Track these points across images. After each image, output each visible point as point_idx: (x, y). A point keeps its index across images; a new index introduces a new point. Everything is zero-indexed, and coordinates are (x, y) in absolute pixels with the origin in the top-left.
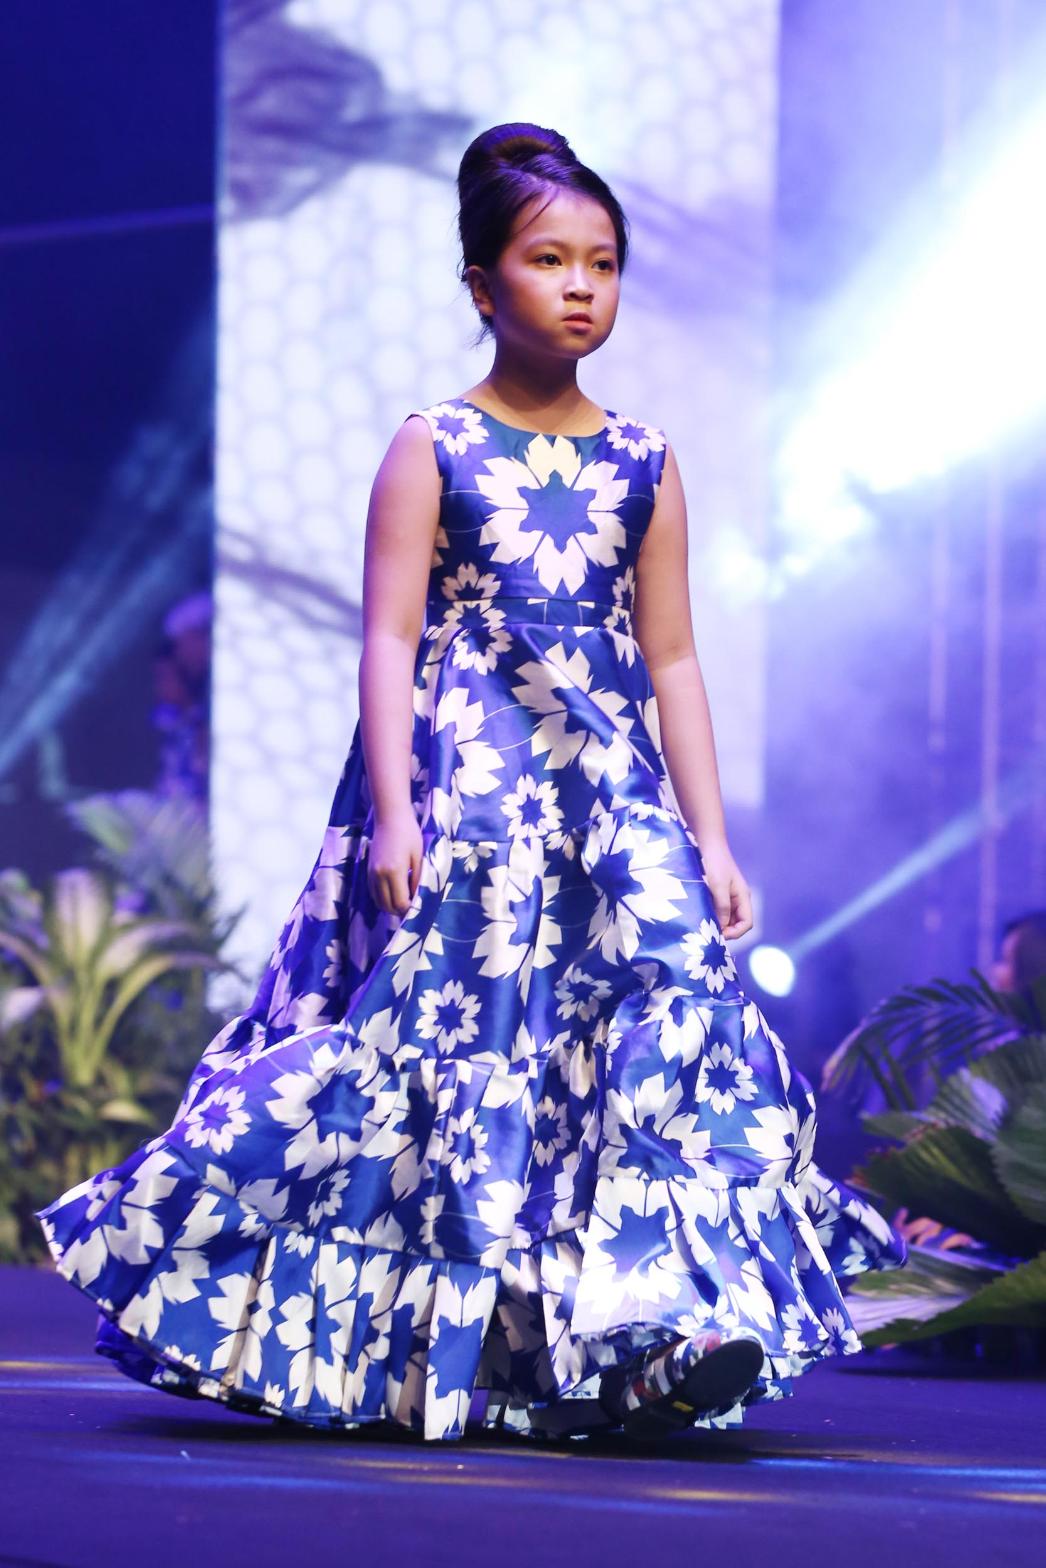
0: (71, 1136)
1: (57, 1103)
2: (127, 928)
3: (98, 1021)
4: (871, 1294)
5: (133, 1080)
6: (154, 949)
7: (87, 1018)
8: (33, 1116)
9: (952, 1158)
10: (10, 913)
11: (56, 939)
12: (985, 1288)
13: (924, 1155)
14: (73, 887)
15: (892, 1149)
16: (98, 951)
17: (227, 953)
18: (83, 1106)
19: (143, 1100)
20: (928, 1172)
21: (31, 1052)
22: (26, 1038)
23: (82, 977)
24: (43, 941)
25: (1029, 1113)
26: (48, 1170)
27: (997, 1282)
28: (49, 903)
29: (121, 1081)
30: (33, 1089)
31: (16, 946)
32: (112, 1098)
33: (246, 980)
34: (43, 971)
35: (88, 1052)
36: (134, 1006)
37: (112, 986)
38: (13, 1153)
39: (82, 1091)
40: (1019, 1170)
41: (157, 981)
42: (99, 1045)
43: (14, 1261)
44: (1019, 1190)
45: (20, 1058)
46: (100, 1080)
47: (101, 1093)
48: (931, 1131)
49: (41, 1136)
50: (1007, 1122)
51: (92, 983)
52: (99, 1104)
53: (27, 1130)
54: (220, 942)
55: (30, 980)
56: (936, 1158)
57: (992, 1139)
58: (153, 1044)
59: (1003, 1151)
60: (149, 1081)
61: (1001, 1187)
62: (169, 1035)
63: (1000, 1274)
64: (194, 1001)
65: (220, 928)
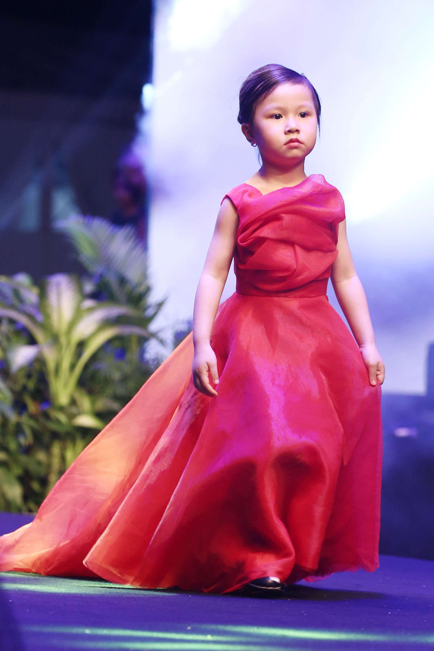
0: (55, 436)
1: (46, 416)
2: (91, 310)
3: (73, 367)
5: (93, 403)
6: (107, 323)
7: (66, 364)
8: (32, 423)
10: (21, 300)
11: (48, 316)
14: (58, 285)
16: (72, 324)
17: (154, 326)
18: (62, 418)
19: (99, 415)
21: (31, 385)
22: (29, 376)
23: (63, 340)
24: (40, 318)
26: (41, 456)
28: (43, 295)
29: (86, 403)
30: (32, 407)
31: (23, 320)
32: (80, 413)
33: (162, 342)
34: (39, 335)
35: (66, 385)
36: (94, 358)
37: (81, 345)
38: (20, 445)
39: (61, 409)
41: (109, 342)
42: (73, 381)
43: (20, 510)
45: (25, 388)
46: (73, 402)
47: (74, 410)
49: (37, 435)
51: (69, 343)
52: (72, 417)
53: (28, 432)
54: (150, 319)
55: (32, 341)
58: (107, 381)
60: (103, 403)
62: (116, 375)
64: (132, 355)
65: (150, 312)
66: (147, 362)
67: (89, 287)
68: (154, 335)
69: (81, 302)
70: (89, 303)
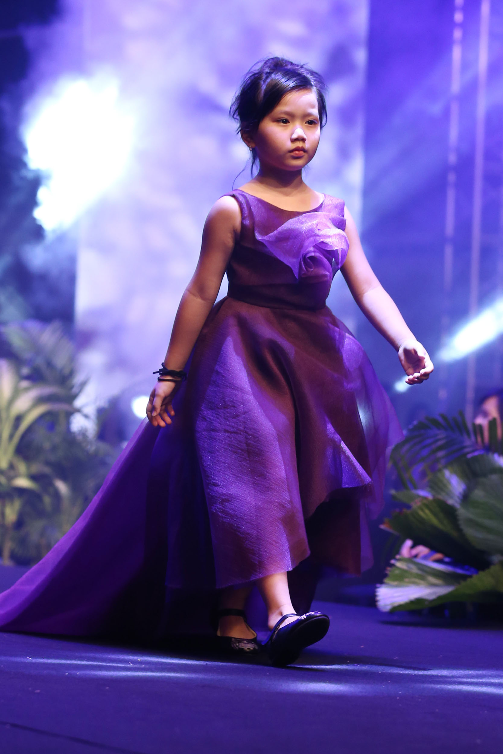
2: (27, 389)
3: (11, 437)
4: (396, 583)
5: (28, 467)
6: (41, 400)
7: (5, 434)
9: (435, 515)
12: (463, 583)
13: (421, 513)
15: (405, 510)
16: (11, 401)
17: (78, 403)
18: (2, 480)
19: (33, 477)
20: (422, 521)
23: (3, 416)
25: (478, 494)
27: (469, 581)
29: (22, 467)
32: (17, 476)
33: (86, 416)
35: (5, 452)
36: (30, 430)
37: (19, 419)
40: (471, 522)
41: (42, 417)
42: (11, 448)
44: (471, 533)
46: (12, 466)
47: (12, 473)
48: (425, 501)
50: (465, 498)
51: (8, 418)
52: (10, 479)
54: (74, 397)
56: (427, 515)
57: (458, 506)
58: (39, 450)
59: (462, 512)
60: (36, 468)
61: (460, 531)
62: (47, 445)
63: (470, 577)
64: (60, 428)
65: (75, 390)
66: (74, 433)
67: (25, 371)
68: (78, 411)
69: (18, 382)
70: (25, 384)
